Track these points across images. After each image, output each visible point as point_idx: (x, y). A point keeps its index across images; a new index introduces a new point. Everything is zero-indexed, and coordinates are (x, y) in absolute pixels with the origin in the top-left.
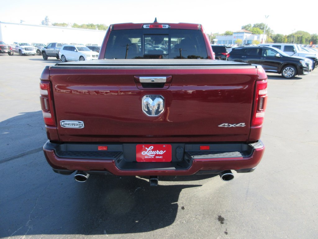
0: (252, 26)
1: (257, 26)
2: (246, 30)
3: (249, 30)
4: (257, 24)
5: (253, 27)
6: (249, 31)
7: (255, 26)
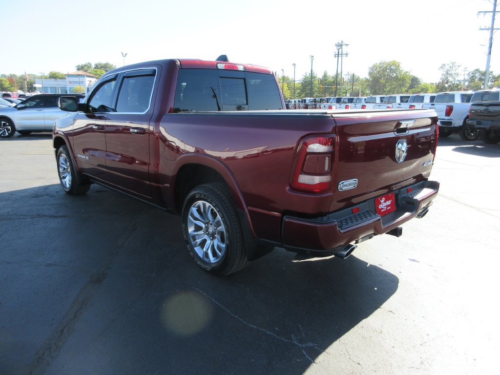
0: (93, 66)
1: (101, 68)
2: (86, 71)
3: (89, 71)
4: (100, 64)
5: (95, 68)
6: (90, 73)
7: (97, 67)
